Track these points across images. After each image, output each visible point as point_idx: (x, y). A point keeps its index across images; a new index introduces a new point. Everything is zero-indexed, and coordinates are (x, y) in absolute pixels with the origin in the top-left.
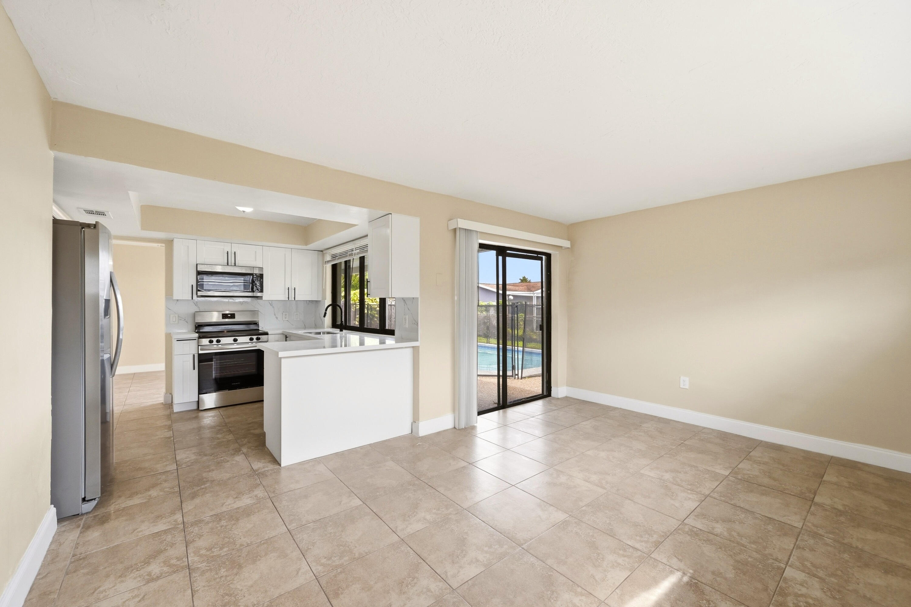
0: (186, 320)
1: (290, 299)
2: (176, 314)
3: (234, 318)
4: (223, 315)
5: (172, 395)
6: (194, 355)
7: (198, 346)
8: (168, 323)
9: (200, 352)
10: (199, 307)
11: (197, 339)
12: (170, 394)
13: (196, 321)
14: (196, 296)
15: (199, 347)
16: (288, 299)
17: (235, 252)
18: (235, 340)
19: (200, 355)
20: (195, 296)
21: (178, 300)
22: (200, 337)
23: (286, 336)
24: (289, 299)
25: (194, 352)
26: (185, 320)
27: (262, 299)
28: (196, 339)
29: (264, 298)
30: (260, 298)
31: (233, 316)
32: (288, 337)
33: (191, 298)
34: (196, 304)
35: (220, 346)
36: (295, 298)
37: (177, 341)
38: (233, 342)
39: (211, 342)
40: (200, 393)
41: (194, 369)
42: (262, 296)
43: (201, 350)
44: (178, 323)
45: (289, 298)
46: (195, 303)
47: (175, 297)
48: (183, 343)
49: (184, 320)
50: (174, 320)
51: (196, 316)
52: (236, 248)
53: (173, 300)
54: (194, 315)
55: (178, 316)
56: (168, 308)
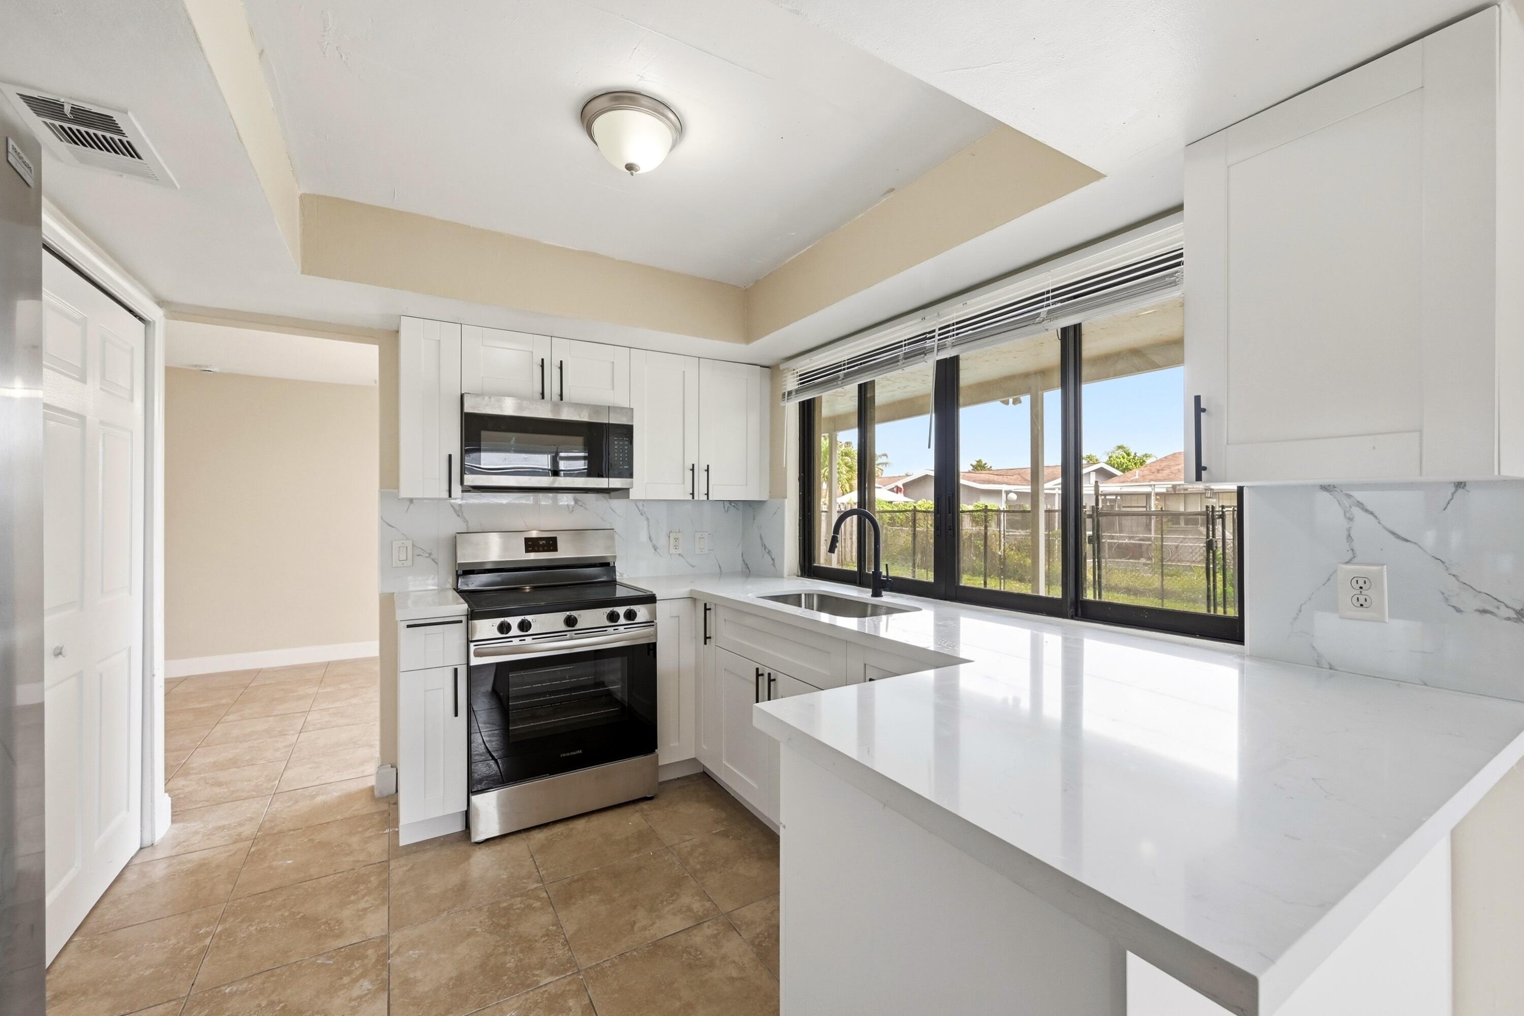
0: (432, 557)
1: (696, 498)
2: (407, 539)
3: (555, 549)
4: (527, 540)
5: (397, 770)
6: (456, 670)
7: (469, 641)
8: (387, 569)
9: (475, 661)
10: (466, 521)
11: (464, 619)
12: (392, 767)
13: (460, 560)
14: (459, 488)
15: (472, 645)
16: (691, 498)
17: (561, 362)
18: (571, 622)
19: (470, 670)
20: (457, 488)
21: (411, 500)
22: (473, 615)
23: (705, 605)
24: (693, 498)
25: (457, 659)
26: (430, 554)
27: (629, 498)
28: (461, 622)
29: (634, 494)
30: (623, 492)
31: (550, 544)
32: (710, 609)
33: (446, 495)
34: (459, 511)
35: (528, 640)
36: (707, 494)
37: (408, 626)
38: (564, 628)
39: (504, 628)
40: (471, 792)
41: (456, 715)
42: (628, 489)
43: (477, 655)
44: (413, 565)
45: (693, 494)
46: (457, 508)
47: (405, 492)
48: (426, 634)
49: (427, 555)
50: (403, 557)
51: (458, 546)
52: (561, 351)
53: (399, 499)
54: (454, 545)
55: (413, 545)
56: (386, 524)
